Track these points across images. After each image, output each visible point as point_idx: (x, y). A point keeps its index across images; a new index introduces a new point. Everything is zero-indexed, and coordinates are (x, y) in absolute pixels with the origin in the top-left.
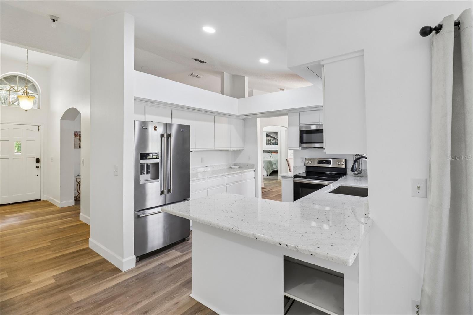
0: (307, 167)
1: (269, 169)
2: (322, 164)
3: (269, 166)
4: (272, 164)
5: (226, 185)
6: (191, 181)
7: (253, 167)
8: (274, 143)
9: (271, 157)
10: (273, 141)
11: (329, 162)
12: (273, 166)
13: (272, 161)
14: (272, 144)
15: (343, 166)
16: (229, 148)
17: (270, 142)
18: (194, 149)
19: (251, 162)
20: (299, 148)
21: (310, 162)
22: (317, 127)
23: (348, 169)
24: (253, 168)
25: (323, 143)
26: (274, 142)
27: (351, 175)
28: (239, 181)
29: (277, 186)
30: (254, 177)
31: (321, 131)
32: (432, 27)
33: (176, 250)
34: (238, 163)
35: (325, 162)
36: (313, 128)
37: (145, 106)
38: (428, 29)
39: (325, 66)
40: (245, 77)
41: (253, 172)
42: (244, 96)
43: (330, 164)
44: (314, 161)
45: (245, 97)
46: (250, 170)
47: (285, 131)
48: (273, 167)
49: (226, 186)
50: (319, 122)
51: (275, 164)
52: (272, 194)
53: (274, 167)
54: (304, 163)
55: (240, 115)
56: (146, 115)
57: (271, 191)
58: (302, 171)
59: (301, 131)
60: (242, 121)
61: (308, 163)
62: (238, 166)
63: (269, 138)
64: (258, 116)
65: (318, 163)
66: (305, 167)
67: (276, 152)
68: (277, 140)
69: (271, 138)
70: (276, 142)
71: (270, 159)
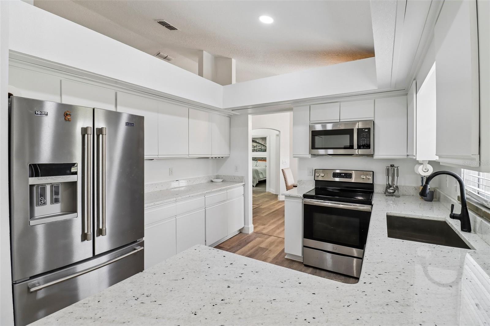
0: (317, 182)
1: (255, 178)
2: (340, 177)
3: (256, 176)
4: (258, 173)
5: (206, 208)
7: (242, 179)
8: (260, 149)
9: (257, 165)
10: (258, 148)
11: (349, 176)
12: (259, 175)
13: (258, 170)
14: (257, 150)
15: (369, 181)
16: (210, 156)
17: (255, 148)
18: (157, 156)
19: (239, 174)
20: (308, 156)
21: (322, 175)
22: (333, 126)
23: (374, 185)
24: (243, 182)
27: (381, 193)
28: (224, 201)
29: (267, 201)
30: (243, 194)
34: (221, 176)
35: (344, 175)
36: (329, 127)
37: (61, 81)
40: (231, 59)
41: (242, 188)
42: (230, 83)
43: (351, 178)
44: (328, 174)
45: (232, 84)
46: (237, 184)
47: (275, 136)
48: (259, 177)
49: (205, 210)
50: (338, 118)
51: (262, 173)
52: (263, 212)
53: (261, 176)
54: (313, 178)
55: (226, 109)
56: (63, 96)
57: (260, 207)
58: (310, 187)
59: (312, 131)
60: (227, 119)
61: (319, 176)
62: (222, 179)
63: (255, 144)
64: (250, 111)
65: (333, 177)
66: (315, 181)
67: (263, 159)
68: (266, 147)
69: (257, 144)
70: (263, 148)
71: (256, 168)
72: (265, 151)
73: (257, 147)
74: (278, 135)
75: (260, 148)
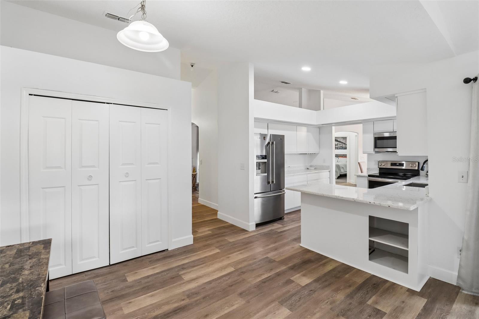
0: (380, 169)
2: (396, 166)
3: (337, 170)
5: (307, 182)
6: (285, 177)
7: (328, 168)
9: (338, 161)
11: (402, 165)
12: (340, 169)
13: (340, 165)
14: (339, 148)
15: (417, 168)
16: (308, 153)
17: (337, 146)
19: (326, 164)
20: (373, 152)
21: (383, 164)
22: (390, 134)
23: (420, 171)
25: (396, 148)
26: (342, 146)
27: (424, 176)
28: (317, 179)
30: (329, 176)
31: (395, 138)
32: (471, 78)
33: (278, 224)
34: (314, 165)
35: (398, 164)
36: (387, 135)
38: (468, 80)
39: (398, 97)
40: (320, 91)
41: (328, 173)
42: (320, 109)
43: (403, 166)
44: (387, 164)
46: (324, 171)
47: (354, 136)
48: (341, 171)
50: (393, 130)
51: (343, 168)
54: (378, 166)
55: (318, 125)
58: (376, 172)
59: (375, 137)
60: (318, 129)
61: (381, 165)
62: (314, 167)
63: (337, 143)
64: (333, 124)
65: (391, 166)
67: (344, 156)
68: (346, 144)
69: (338, 143)
70: (344, 146)
71: (338, 163)
72: (346, 148)
73: (339, 145)
74: (356, 136)
75: (341, 146)
